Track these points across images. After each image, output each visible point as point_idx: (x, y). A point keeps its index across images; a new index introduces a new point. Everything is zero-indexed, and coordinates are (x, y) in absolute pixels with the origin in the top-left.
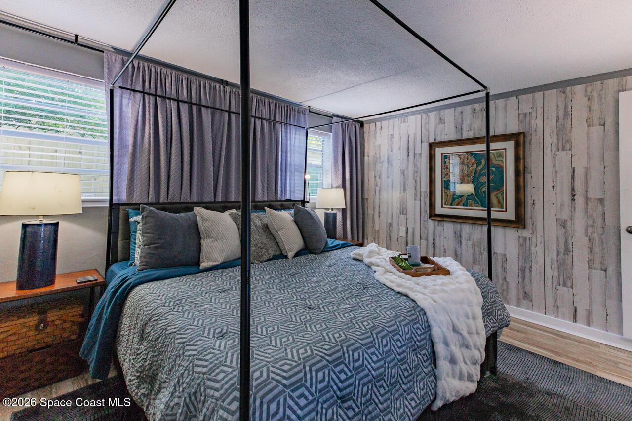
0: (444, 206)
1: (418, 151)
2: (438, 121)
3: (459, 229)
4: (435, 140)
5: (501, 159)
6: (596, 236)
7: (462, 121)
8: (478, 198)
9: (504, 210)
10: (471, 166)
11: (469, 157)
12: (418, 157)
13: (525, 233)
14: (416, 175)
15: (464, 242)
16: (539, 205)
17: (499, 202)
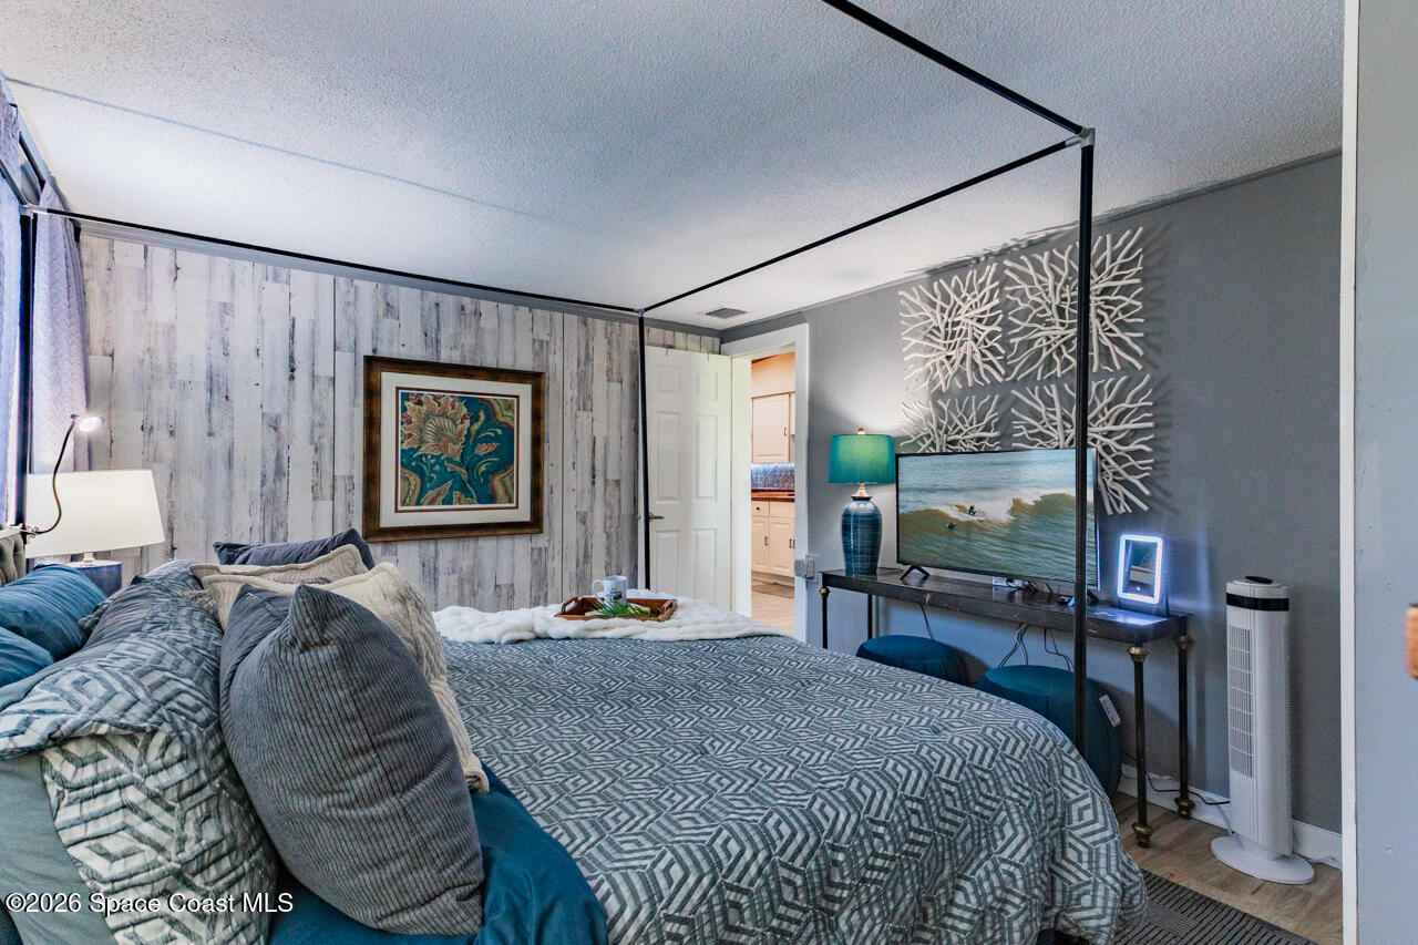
0: (400, 508)
1: (324, 370)
2: (382, 308)
3: (433, 554)
4: (375, 351)
5: (511, 414)
6: (613, 530)
7: (438, 323)
8: (472, 486)
9: (514, 505)
10: (459, 421)
11: (457, 404)
12: (323, 385)
13: (540, 541)
14: (317, 431)
15: (442, 578)
16: (558, 492)
17: (507, 493)
